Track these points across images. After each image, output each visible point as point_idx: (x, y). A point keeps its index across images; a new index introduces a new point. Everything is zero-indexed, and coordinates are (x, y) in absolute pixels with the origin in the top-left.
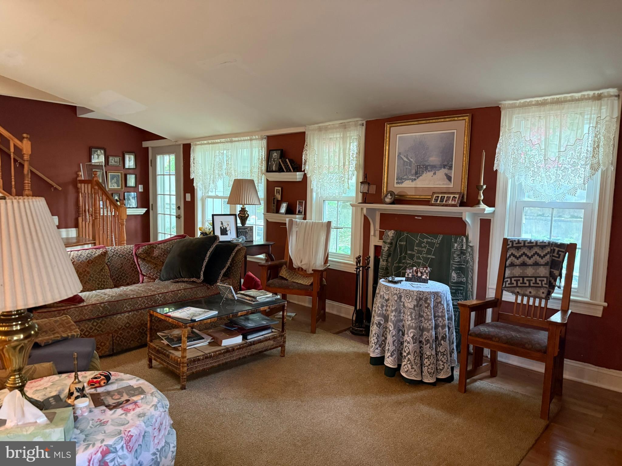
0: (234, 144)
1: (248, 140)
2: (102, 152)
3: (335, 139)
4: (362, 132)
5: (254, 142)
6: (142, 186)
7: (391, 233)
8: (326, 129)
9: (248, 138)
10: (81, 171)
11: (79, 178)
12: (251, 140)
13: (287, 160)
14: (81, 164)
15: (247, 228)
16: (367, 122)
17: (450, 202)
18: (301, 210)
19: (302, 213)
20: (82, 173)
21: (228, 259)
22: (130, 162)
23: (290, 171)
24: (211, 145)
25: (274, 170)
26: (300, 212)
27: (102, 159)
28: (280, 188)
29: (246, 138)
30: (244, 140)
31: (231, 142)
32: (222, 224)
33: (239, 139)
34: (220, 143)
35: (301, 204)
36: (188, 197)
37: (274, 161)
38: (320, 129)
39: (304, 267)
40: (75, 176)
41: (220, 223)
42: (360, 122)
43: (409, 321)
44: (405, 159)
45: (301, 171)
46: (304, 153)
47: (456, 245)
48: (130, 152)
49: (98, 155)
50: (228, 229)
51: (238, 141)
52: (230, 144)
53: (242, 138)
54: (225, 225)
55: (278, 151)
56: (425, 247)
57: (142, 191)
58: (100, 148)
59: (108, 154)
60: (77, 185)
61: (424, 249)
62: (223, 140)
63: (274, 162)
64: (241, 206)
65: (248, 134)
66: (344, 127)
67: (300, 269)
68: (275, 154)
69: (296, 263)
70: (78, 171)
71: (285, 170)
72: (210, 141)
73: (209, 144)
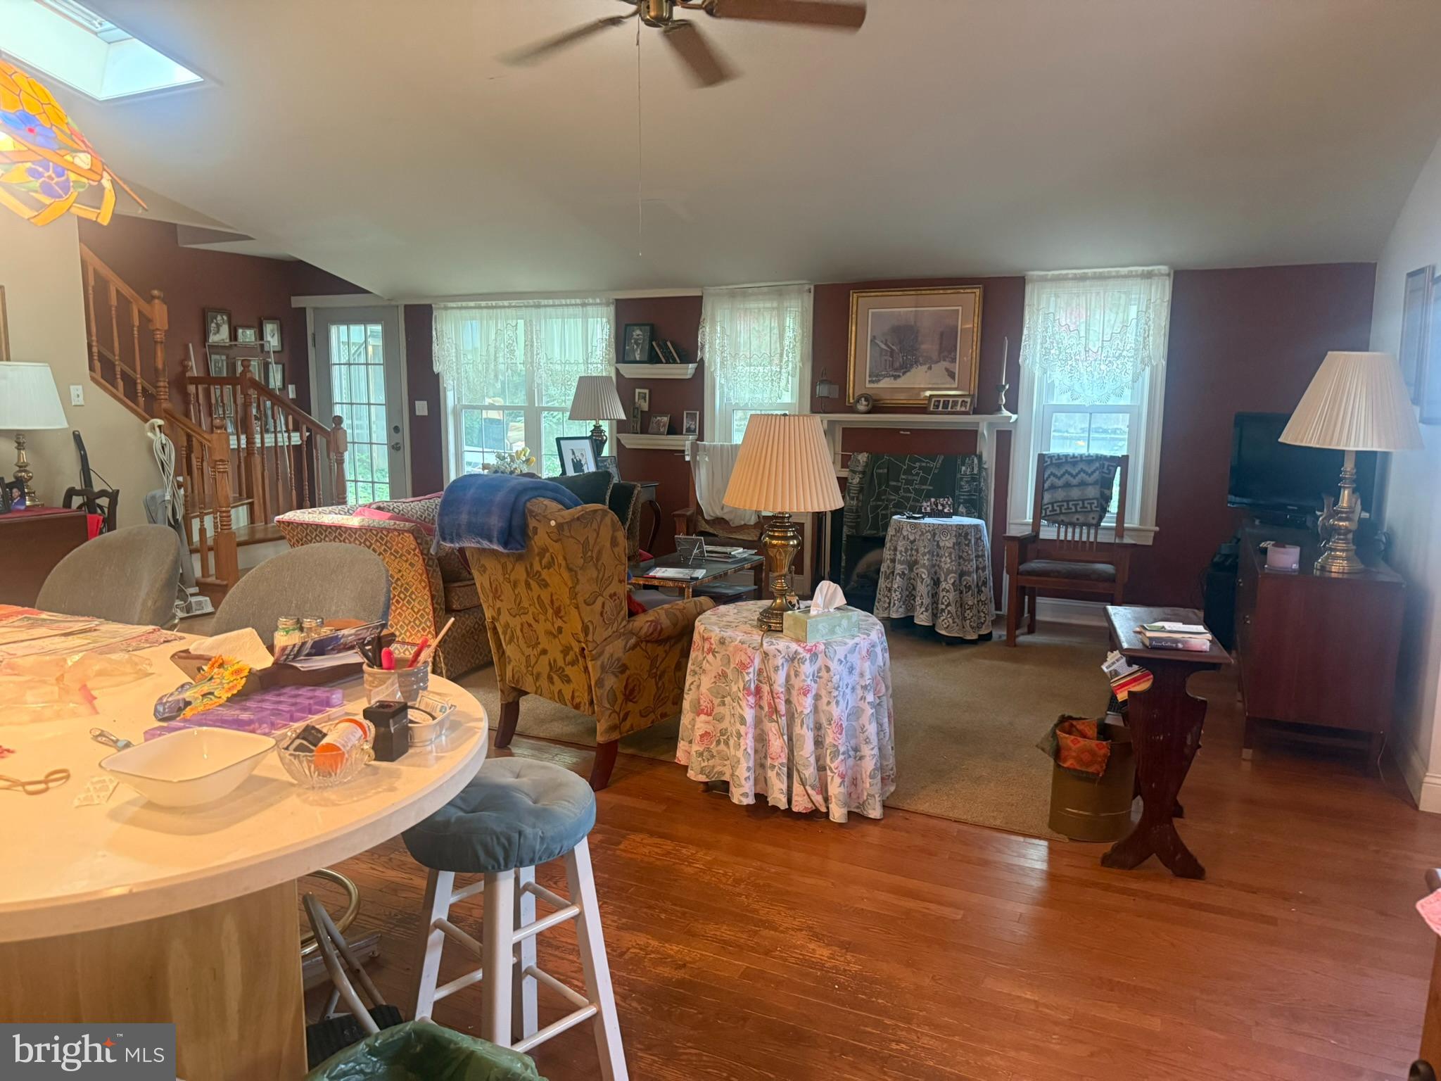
0: (542, 310)
1: (576, 305)
2: (225, 318)
3: (756, 311)
4: (809, 301)
5: (590, 309)
6: (294, 386)
7: (863, 458)
8: (744, 294)
9: (578, 301)
10: (190, 360)
11: (188, 374)
12: (584, 305)
13: (669, 344)
14: (190, 345)
15: (605, 461)
16: (816, 287)
17: (958, 408)
18: (693, 427)
19: (694, 431)
20: (192, 363)
21: (629, 508)
22: (273, 340)
23: (675, 362)
24: (485, 311)
25: (638, 359)
26: (689, 431)
27: (225, 331)
28: (647, 391)
29: (573, 301)
30: (567, 305)
31: (538, 306)
32: (573, 453)
33: (557, 302)
34: (509, 307)
35: (692, 417)
36: (422, 408)
37: (636, 343)
38: (732, 295)
39: (726, 517)
40: (179, 369)
41: (571, 452)
42: (807, 287)
43: (947, 563)
44: (883, 346)
45: (695, 362)
46: (700, 331)
47: (964, 468)
48: (272, 318)
49: (218, 326)
50: (583, 462)
51: (553, 306)
52: (534, 311)
53: (563, 302)
54: (578, 456)
55: (643, 327)
56: (917, 474)
57: (294, 397)
58: (221, 311)
59: (234, 323)
60: (186, 388)
61: (915, 478)
62: (514, 303)
63: (638, 346)
64: (594, 422)
65: (579, 296)
66: (779, 293)
67: (720, 521)
68: (638, 332)
69: (709, 510)
70: (185, 360)
71: (664, 361)
72: (483, 304)
73: (480, 307)
